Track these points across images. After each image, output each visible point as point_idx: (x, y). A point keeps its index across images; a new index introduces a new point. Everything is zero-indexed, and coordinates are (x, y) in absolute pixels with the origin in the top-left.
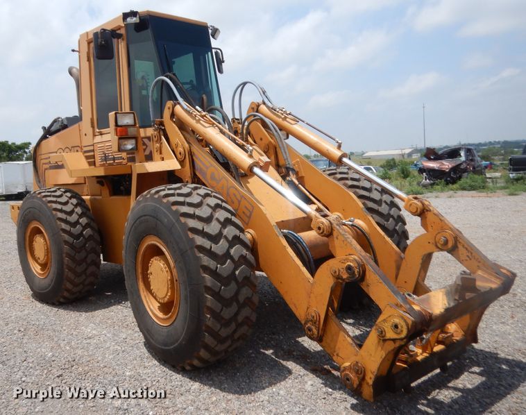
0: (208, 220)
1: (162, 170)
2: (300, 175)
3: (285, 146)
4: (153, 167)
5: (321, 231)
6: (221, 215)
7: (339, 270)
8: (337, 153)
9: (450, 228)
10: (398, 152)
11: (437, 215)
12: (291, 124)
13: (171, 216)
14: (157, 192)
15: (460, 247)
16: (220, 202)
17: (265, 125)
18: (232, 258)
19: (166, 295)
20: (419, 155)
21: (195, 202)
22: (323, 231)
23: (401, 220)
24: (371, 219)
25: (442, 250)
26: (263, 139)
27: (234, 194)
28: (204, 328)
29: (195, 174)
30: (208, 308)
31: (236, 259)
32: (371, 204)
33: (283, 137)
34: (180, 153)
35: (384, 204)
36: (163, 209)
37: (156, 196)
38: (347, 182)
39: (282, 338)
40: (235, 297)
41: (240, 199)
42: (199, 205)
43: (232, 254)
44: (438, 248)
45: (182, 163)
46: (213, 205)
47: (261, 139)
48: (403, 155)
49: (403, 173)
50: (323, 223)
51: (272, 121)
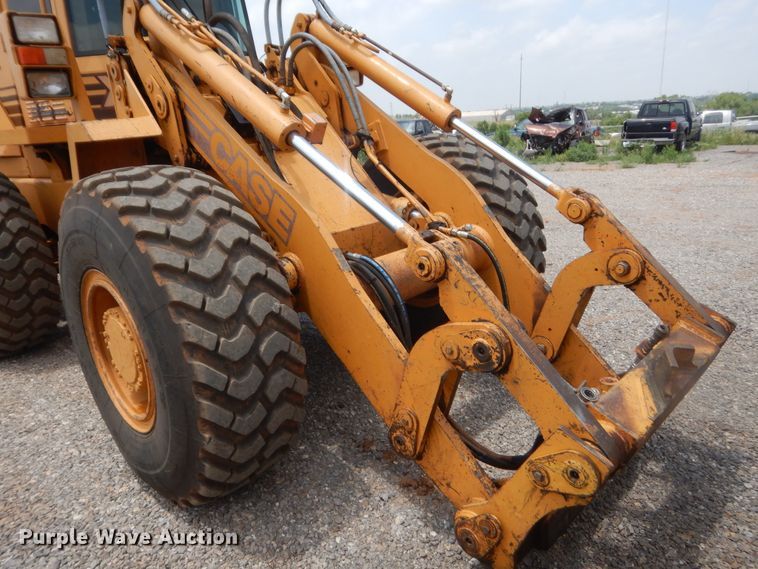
0: (199, 245)
1: (121, 137)
2: (381, 148)
3: (356, 95)
4: (102, 131)
5: (426, 272)
6: (228, 233)
7: (459, 350)
8: (444, 111)
9: (635, 246)
10: (491, 113)
11: (613, 223)
12: (366, 55)
13: (120, 239)
14: (94, 185)
15: (649, 278)
16: (225, 205)
17: (320, 56)
18: (250, 322)
19: (136, 380)
20: (514, 117)
21: (171, 207)
22: (429, 273)
23: (537, 221)
24: (497, 224)
25: (617, 282)
26: (319, 83)
27: (261, 187)
28: (200, 454)
29: (190, 145)
30: (205, 422)
31: (259, 322)
32: (495, 198)
33: (354, 82)
34: (159, 105)
35: (514, 197)
36: (104, 221)
37: (92, 194)
38: (457, 159)
39: (353, 413)
40: (260, 394)
41: (270, 197)
42: (179, 214)
43: (250, 312)
44: (612, 279)
45: (162, 122)
46: (209, 212)
47: (316, 83)
48: (496, 117)
49: (502, 139)
50: (428, 257)
51: (333, 49)
